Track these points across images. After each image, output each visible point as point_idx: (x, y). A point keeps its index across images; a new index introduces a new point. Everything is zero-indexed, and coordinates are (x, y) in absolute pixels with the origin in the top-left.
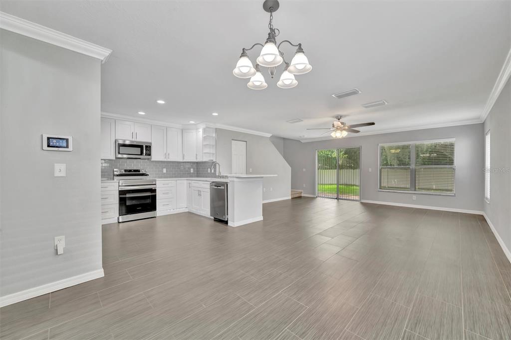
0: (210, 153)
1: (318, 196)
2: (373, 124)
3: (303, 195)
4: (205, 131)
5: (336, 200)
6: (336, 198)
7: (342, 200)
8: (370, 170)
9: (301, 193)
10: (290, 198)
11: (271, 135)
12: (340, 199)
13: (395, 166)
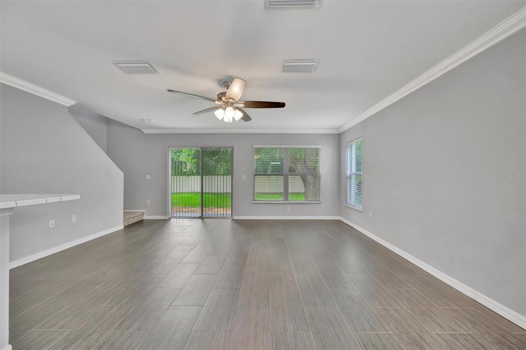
1: (172, 217)
2: (283, 106)
3: (146, 217)
5: (200, 221)
6: (200, 218)
7: (208, 219)
8: (244, 177)
9: (143, 214)
10: (122, 227)
11: (73, 103)
12: (205, 218)
13: (268, 173)
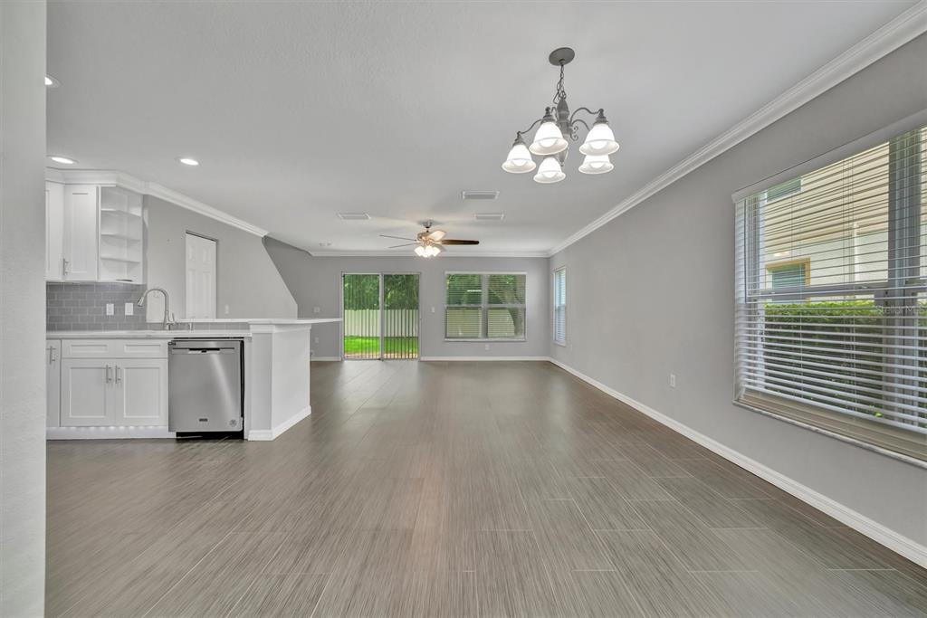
0: (119, 261)
1: (346, 359)
2: (477, 243)
3: (313, 358)
4: (105, 194)
5: (380, 363)
6: (379, 359)
7: (390, 361)
8: (433, 310)
11: (266, 233)
13: (464, 305)
